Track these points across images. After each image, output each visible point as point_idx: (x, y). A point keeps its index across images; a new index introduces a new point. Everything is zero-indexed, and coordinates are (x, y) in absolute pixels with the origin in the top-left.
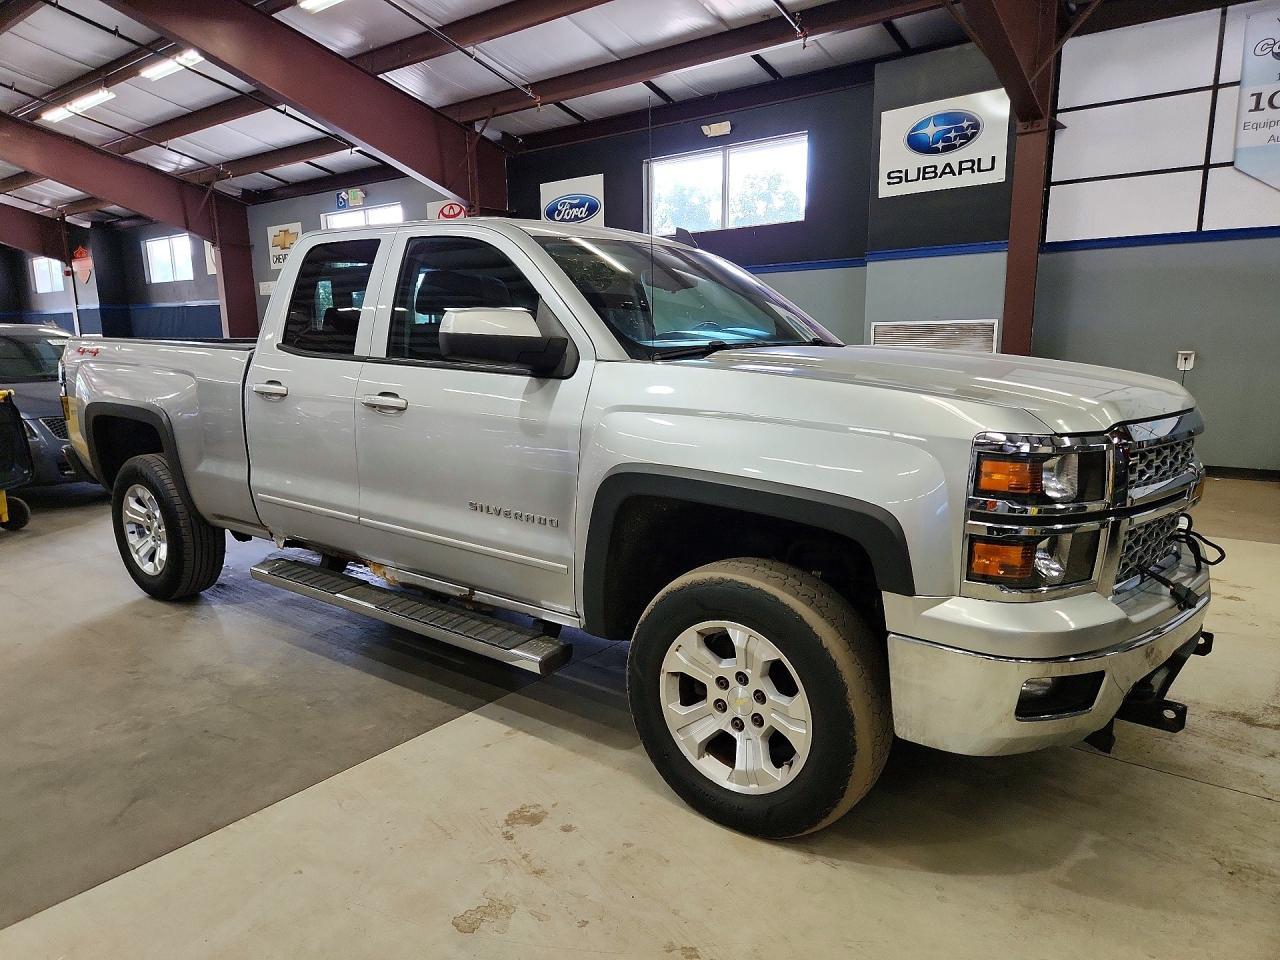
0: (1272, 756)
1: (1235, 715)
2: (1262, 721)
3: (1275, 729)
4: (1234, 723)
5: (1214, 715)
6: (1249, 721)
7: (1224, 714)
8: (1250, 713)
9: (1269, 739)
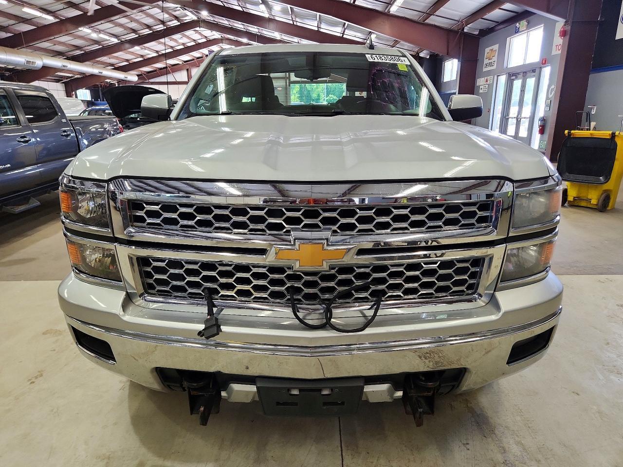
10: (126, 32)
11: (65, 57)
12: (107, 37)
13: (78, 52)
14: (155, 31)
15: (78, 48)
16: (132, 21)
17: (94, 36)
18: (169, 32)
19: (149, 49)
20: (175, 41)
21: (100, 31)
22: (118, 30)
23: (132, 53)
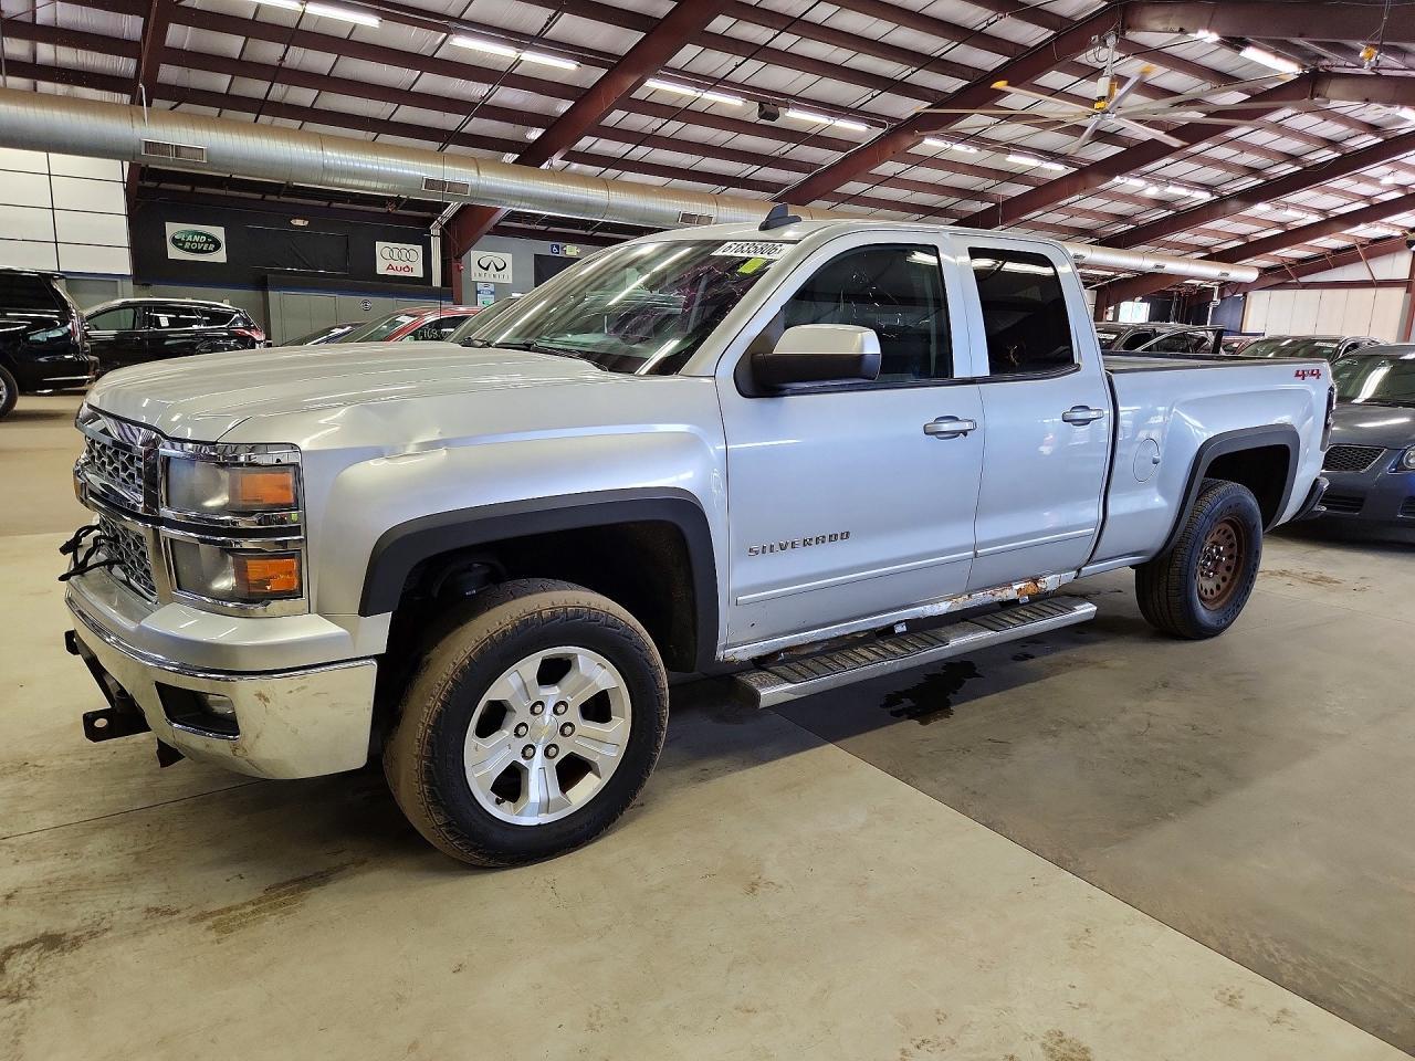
0: (9, 897)
1: (76, 943)
2: (33, 954)
3: (11, 948)
4: (70, 925)
5: (105, 925)
6: (52, 942)
7: (93, 934)
8: (55, 956)
9: (20, 923)
10: (1230, 175)
11: (1094, 240)
12: (1182, 192)
13: (1122, 228)
14: (1309, 165)
15: (1121, 218)
16: (1242, 152)
17: (1152, 191)
18: (1350, 162)
19: (1297, 206)
20: (1374, 181)
21: (1168, 181)
22: (1210, 174)
23: (1253, 220)
